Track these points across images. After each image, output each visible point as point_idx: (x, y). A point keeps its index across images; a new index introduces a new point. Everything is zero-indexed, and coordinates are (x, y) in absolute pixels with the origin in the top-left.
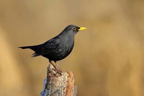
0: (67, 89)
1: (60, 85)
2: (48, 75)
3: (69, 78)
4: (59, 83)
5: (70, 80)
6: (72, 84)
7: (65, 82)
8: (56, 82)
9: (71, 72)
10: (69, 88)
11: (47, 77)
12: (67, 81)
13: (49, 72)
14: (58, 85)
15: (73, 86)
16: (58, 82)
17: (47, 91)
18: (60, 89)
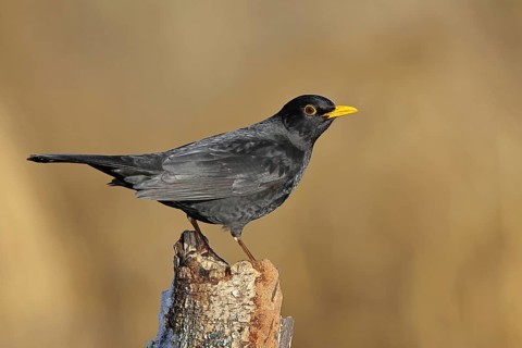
0: (254, 329)
1: (227, 313)
2: (176, 276)
3: (261, 285)
4: (222, 306)
5: (266, 294)
6: (272, 307)
7: (246, 300)
8: (210, 302)
9: (267, 263)
10: (259, 326)
11: (175, 284)
12: (254, 299)
13: (182, 264)
14: (217, 316)
15: (278, 318)
16: (217, 304)
17: (172, 337)
18: (227, 331)
